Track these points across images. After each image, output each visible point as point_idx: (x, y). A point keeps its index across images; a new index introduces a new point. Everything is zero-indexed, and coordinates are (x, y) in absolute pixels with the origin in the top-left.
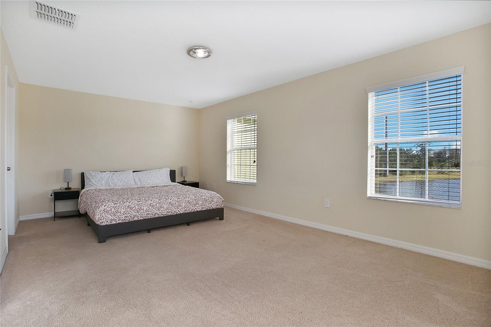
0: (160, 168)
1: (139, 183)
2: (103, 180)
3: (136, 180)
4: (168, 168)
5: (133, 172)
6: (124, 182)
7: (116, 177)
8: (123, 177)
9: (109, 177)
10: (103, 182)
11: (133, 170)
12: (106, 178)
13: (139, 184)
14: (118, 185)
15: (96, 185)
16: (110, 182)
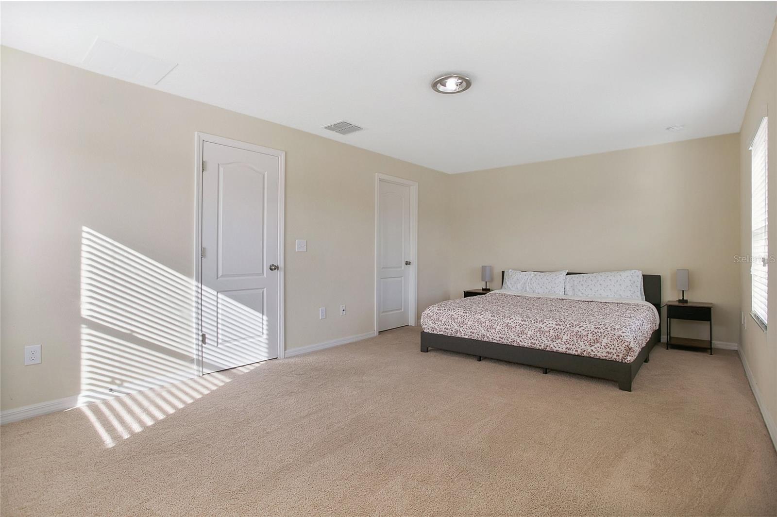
0: (619, 271)
1: (570, 293)
2: (520, 283)
3: (567, 288)
4: (639, 270)
5: (568, 274)
6: (547, 288)
7: (537, 281)
8: (547, 281)
9: (527, 279)
10: (519, 286)
11: (567, 271)
12: (523, 280)
13: (570, 295)
14: (536, 291)
15: (510, 289)
16: (527, 287)
